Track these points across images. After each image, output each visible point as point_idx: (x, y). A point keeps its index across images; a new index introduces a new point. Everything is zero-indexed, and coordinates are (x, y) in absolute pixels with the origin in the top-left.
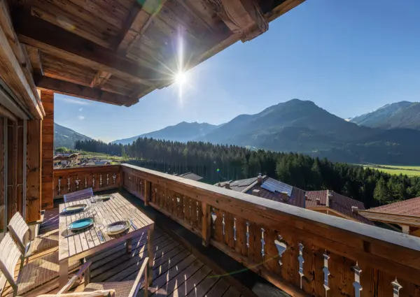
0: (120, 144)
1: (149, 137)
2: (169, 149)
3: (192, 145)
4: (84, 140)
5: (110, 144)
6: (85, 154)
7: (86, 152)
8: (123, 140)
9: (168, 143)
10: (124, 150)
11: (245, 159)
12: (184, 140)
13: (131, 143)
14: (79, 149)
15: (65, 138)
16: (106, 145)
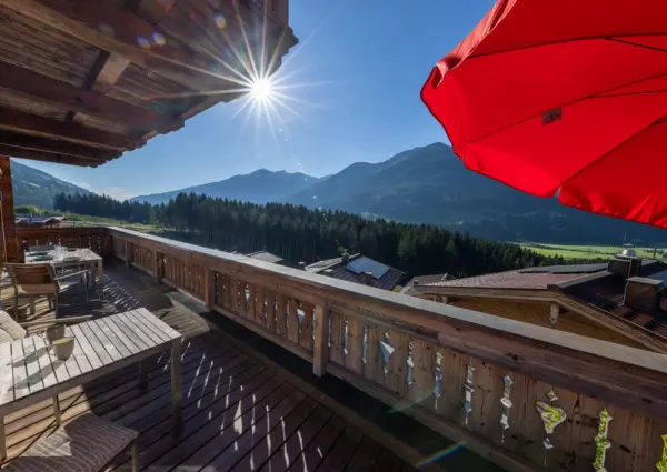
0: (146, 203)
1: (198, 194)
2: (235, 214)
3: (273, 209)
4: (72, 193)
5: (126, 201)
6: (76, 219)
7: (78, 216)
8: (152, 195)
9: (234, 204)
10: (153, 215)
11: (355, 232)
12: (260, 200)
13: (166, 203)
14: (64, 210)
15: (31, 187)
16: (118, 203)
